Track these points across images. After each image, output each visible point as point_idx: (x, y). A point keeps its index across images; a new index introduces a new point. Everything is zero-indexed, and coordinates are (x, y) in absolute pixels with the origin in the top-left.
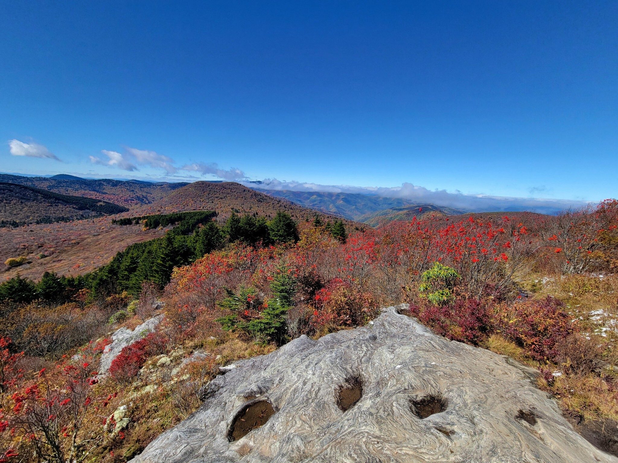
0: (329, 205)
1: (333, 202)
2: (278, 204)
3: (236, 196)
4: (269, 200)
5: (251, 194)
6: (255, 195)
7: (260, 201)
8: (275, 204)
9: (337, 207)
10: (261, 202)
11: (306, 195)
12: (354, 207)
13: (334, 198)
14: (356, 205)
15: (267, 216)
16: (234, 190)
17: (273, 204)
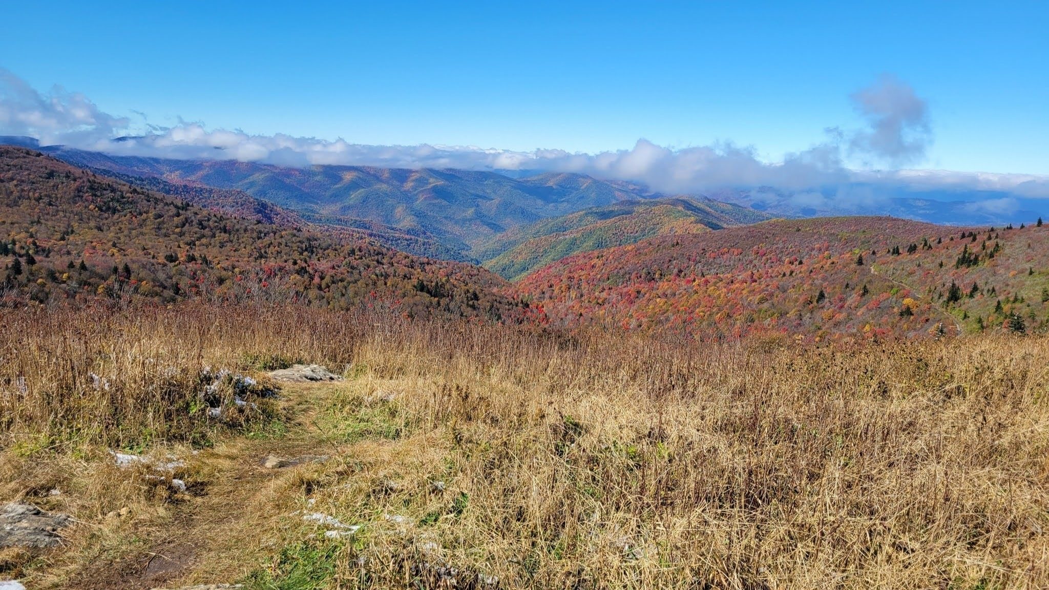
0: (393, 208)
1: (408, 198)
2: (178, 215)
3: (16, 194)
4: (143, 204)
5: (74, 185)
6: (91, 188)
7: (109, 208)
8: (166, 218)
9: (418, 214)
10: (115, 211)
11: (318, 178)
12: (470, 212)
13: (409, 185)
14: (478, 206)
15: (71, 265)
16: (10, 174)
17: (160, 216)
